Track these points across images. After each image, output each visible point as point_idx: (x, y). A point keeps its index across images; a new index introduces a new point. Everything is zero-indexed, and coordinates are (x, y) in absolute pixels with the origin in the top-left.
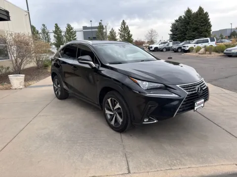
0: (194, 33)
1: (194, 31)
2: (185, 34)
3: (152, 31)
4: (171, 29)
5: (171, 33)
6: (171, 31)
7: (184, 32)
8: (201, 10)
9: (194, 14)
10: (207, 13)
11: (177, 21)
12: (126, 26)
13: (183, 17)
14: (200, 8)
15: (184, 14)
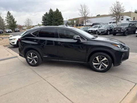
0: (56, 22)
1: (56, 21)
2: (52, 23)
3: (28, 20)
4: (42, 19)
5: (43, 21)
6: (43, 20)
7: (50, 21)
8: (57, 10)
9: (54, 12)
10: (60, 12)
11: (45, 15)
12: (11, 15)
13: (48, 13)
14: (57, 9)
15: (49, 12)
